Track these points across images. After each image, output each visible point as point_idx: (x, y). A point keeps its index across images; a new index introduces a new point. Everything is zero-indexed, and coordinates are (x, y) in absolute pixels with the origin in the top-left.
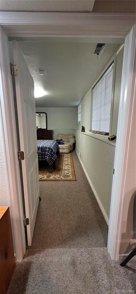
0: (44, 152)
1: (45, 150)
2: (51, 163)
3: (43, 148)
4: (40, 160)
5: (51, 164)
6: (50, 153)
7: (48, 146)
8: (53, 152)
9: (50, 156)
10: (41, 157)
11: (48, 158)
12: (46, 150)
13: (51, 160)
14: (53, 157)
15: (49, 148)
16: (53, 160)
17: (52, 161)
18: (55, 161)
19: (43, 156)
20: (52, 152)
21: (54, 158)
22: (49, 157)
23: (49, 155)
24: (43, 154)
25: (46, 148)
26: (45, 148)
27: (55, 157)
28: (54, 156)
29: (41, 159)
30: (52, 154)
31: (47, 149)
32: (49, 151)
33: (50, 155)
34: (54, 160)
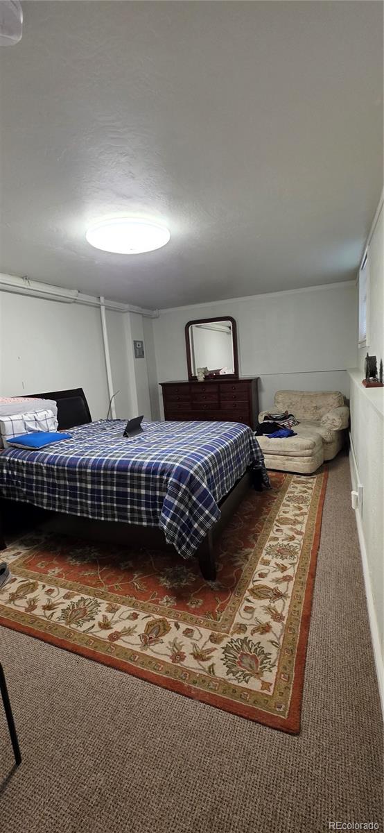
0: (160, 489)
1: (161, 480)
2: (188, 546)
3: (155, 472)
4: (145, 524)
5: (189, 553)
6: (181, 501)
7: (177, 464)
8: (199, 491)
9: (183, 514)
10: (147, 513)
11: (170, 526)
12: (167, 480)
13: (187, 535)
14: (196, 519)
15: (181, 475)
16: (196, 532)
17: (192, 540)
18: (204, 539)
19: (154, 506)
20: (193, 492)
21: (201, 525)
22: (173, 518)
23: (177, 509)
24: (154, 497)
25: (165, 471)
26: (162, 473)
27: (207, 518)
28: (201, 512)
29: (149, 521)
30: (195, 505)
31: (169, 475)
32: (178, 488)
33: (182, 507)
34: (202, 533)
